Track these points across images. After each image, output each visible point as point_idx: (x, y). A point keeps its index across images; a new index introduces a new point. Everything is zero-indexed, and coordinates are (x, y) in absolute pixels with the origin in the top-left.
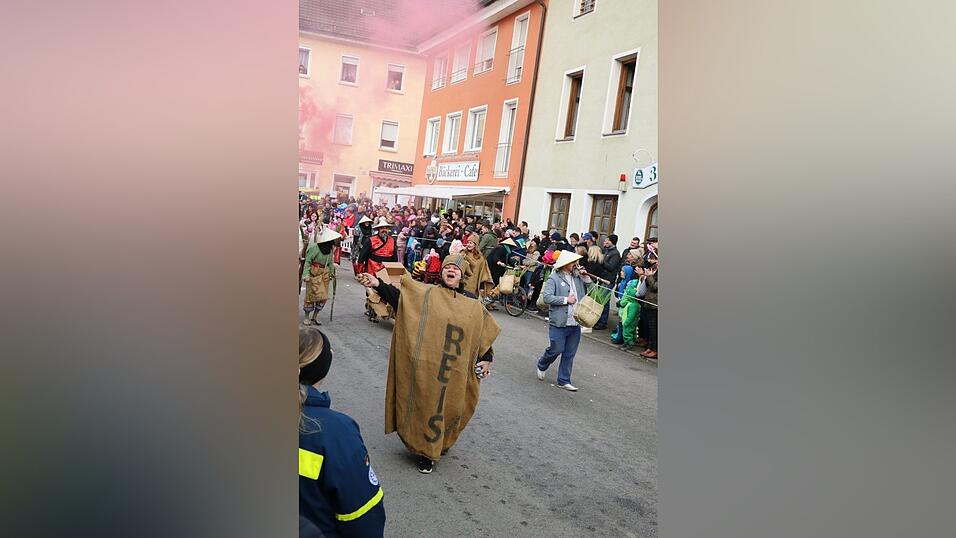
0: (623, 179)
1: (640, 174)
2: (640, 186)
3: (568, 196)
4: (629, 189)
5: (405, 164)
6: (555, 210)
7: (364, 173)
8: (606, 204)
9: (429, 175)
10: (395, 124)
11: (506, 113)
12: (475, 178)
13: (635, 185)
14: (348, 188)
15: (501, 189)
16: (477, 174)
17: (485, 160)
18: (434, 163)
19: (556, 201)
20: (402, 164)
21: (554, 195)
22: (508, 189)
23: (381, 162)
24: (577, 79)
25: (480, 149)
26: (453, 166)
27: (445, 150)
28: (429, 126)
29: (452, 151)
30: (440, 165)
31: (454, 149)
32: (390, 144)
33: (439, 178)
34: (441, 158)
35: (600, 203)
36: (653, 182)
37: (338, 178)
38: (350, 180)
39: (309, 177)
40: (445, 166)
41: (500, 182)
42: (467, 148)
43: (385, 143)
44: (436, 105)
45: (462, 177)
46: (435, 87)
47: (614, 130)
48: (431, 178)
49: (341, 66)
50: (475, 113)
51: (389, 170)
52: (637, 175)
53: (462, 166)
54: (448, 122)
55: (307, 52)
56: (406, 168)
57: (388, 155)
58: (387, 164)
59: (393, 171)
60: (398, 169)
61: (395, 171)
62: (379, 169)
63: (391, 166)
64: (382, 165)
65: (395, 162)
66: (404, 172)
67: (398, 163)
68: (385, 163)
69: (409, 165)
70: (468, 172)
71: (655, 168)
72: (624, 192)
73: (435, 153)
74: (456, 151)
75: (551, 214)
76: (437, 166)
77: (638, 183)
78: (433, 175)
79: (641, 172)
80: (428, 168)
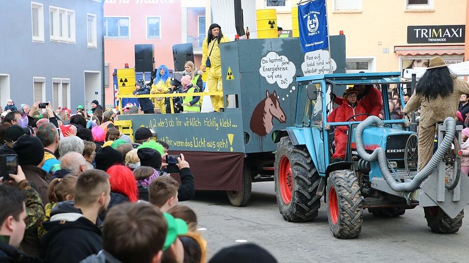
5: (450, 27)
7: (386, 51)
20: (444, 28)
23: (411, 30)
51: (425, 40)
56: (451, 33)
57: (421, 17)
58: (420, 32)
59: (431, 40)
60: (438, 37)
61: (435, 40)
62: (409, 42)
63: (428, 34)
64: (413, 35)
65: (432, 27)
66: (449, 40)
67: (437, 28)
68: (417, 30)
69: (456, 27)
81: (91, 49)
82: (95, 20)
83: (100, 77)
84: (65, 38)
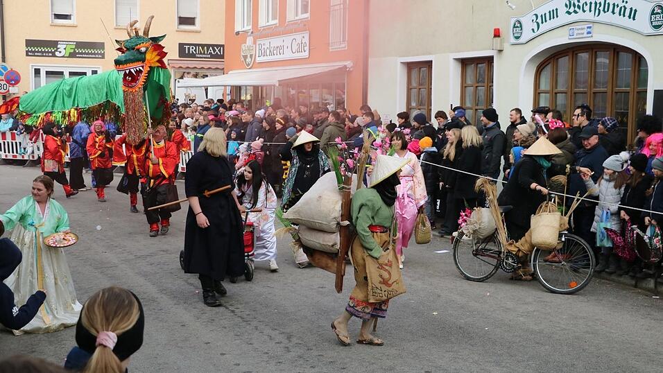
0: (497, 34)
1: (518, 25)
2: (521, 40)
3: (429, 64)
4: (507, 47)
5: (213, 46)
6: (414, 84)
9: (245, 57)
12: (306, 54)
13: (513, 41)
15: (341, 64)
16: (307, 48)
17: (316, 29)
18: (250, 40)
19: (415, 73)
20: (208, 46)
21: (410, 66)
22: (349, 64)
23: (181, 46)
25: (308, 15)
26: (276, 42)
27: (262, 22)
29: (272, 22)
30: (258, 43)
31: (274, 18)
32: (189, 21)
33: (259, 60)
34: (259, 33)
35: (470, 70)
36: (537, 33)
40: (265, 43)
41: (339, 55)
42: (291, 16)
43: (184, 21)
45: (288, 55)
48: (248, 60)
51: (193, 56)
52: (514, 27)
53: (287, 40)
56: (214, 51)
57: (190, 36)
58: (189, 48)
59: (198, 56)
60: (204, 54)
61: (201, 56)
62: (180, 57)
63: (195, 50)
64: (183, 51)
65: (199, 45)
66: (212, 56)
67: (203, 46)
68: (187, 47)
69: (218, 46)
70: (295, 48)
71: (536, 15)
72: (500, 51)
73: (250, 27)
74: (276, 21)
75: (409, 90)
76: (255, 43)
77: (517, 38)
78: (251, 56)
79: (520, 23)
80: (243, 47)
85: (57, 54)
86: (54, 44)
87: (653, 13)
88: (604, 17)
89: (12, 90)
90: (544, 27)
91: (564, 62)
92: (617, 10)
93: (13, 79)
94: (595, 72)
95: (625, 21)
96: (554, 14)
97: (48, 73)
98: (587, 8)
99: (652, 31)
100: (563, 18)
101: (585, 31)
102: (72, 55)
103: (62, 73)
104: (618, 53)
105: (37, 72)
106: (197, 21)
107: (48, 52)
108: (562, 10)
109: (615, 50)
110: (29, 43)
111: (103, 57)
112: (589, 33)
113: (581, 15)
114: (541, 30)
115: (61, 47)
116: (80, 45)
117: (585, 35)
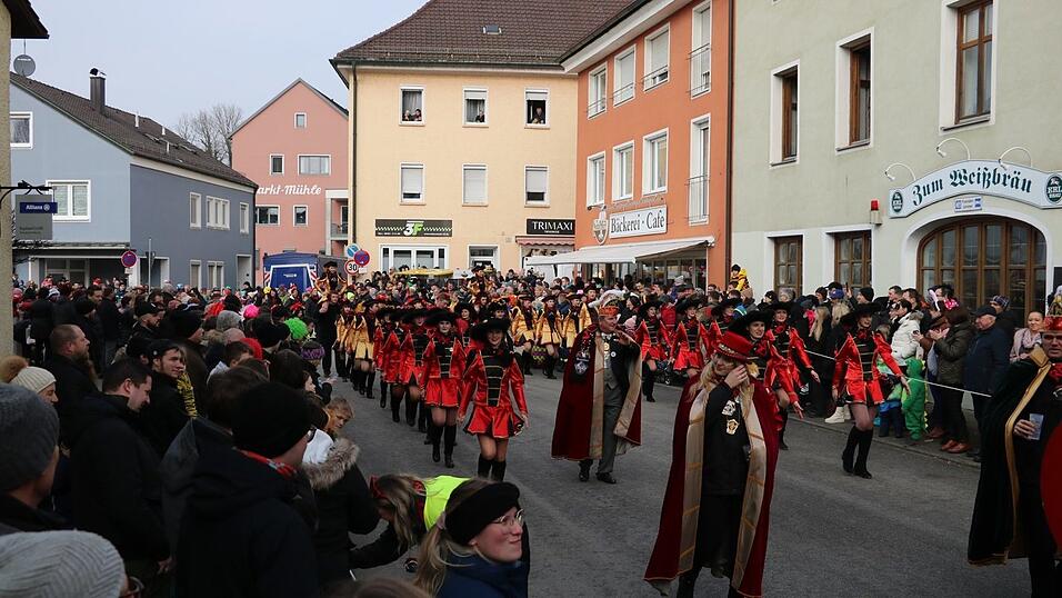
0: (875, 207)
1: (898, 198)
2: (901, 214)
3: (799, 239)
4: (885, 221)
5: (562, 221)
6: (782, 260)
7: (509, 241)
8: (854, 245)
9: (598, 233)
10: (543, 170)
11: (696, 137)
12: (663, 229)
13: (893, 214)
14: (489, 263)
15: (702, 240)
16: (664, 223)
17: (674, 202)
18: (603, 215)
19: (783, 249)
20: (557, 221)
21: (777, 241)
22: (711, 239)
23: (530, 222)
24: (789, 79)
25: (665, 188)
26: (630, 216)
27: (616, 196)
28: (590, 165)
29: (625, 196)
30: (611, 218)
31: (628, 192)
32: (538, 196)
33: (612, 235)
34: (612, 208)
35: (845, 244)
36: (920, 206)
37: (473, 252)
38: (489, 252)
39: (436, 254)
40: (619, 218)
41: (699, 230)
42: (646, 189)
43: (533, 196)
44: (595, 137)
45: (644, 230)
46: (592, 113)
47: (851, 141)
48: (601, 236)
49: (464, 103)
50: (651, 141)
51: (542, 232)
52: (894, 199)
53: (644, 214)
54: (616, 157)
55: (420, 92)
56: (564, 226)
57: (538, 212)
58: (537, 224)
59: (547, 232)
60: (553, 229)
61: (550, 232)
62: (528, 232)
63: (544, 226)
64: (532, 226)
65: (548, 221)
66: (561, 232)
67: (552, 221)
68: (535, 223)
69: (567, 221)
70: (651, 223)
71: (918, 187)
72: (879, 225)
73: (603, 202)
74: (631, 195)
75: (777, 266)
76: (608, 218)
77: (897, 211)
78: (604, 232)
79: (900, 195)
80: (596, 222)
81: (243, 235)
82: (247, 209)
83: (251, 260)
84: (220, 225)
85: (405, 233)
86: (403, 223)
87: (1049, 185)
88: (993, 189)
89: (361, 270)
90: (927, 200)
91: (950, 236)
92: (1008, 181)
93: (363, 258)
94: (986, 248)
95: (1019, 193)
96: (938, 185)
97: (396, 252)
98: (974, 179)
99: (1049, 204)
100: (948, 190)
101: (974, 204)
102: (420, 234)
103: (410, 252)
104: (1011, 227)
105: (386, 251)
106: (545, 195)
107: (397, 232)
108: (947, 182)
109: (1008, 224)
110: (379, 223)
111: (451, 236)
112: (978, 205)
113: (967, 187)
114: (924, 203)
115: (409, 226)
116: (428, 223)
117: (974, 208)
